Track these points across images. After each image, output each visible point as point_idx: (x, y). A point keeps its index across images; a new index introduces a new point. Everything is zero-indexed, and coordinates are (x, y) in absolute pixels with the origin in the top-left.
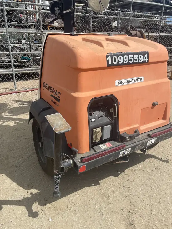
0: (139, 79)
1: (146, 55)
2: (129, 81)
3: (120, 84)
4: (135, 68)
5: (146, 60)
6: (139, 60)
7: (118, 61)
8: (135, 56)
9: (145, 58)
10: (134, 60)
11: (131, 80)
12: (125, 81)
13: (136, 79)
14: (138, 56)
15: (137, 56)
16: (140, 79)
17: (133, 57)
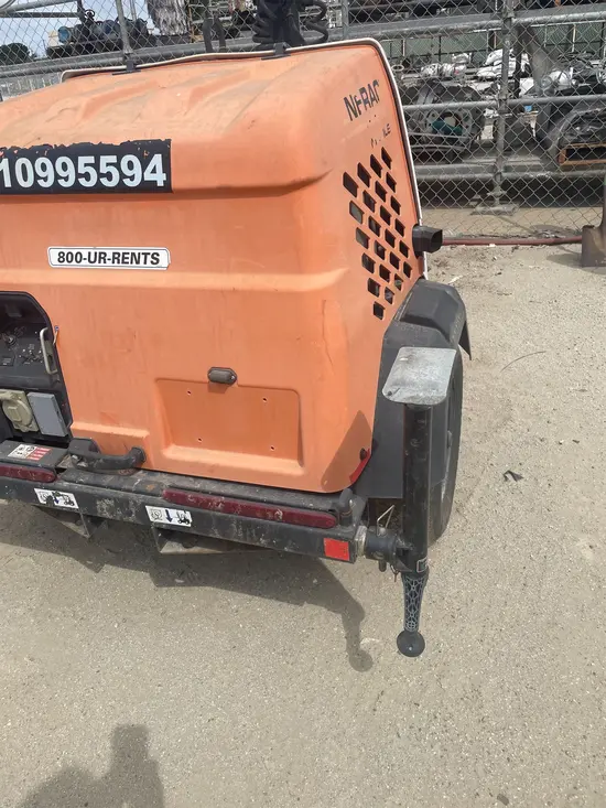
0: (146, 254)
1: (157, 160)
2: (102, 257)
3: (66, 263)
4: (122, 210)
5: (160, 179)
6: (122, 176)
7: (37, 177)
8: (104, 160)
9: (154, 171)
10: (100, 176)
11: (110, 255)
12: (85, 255)
13: (133, 254)
14: (119, 160)
15: (113, 159)
16: (149, 258)
17: (96, 166)
